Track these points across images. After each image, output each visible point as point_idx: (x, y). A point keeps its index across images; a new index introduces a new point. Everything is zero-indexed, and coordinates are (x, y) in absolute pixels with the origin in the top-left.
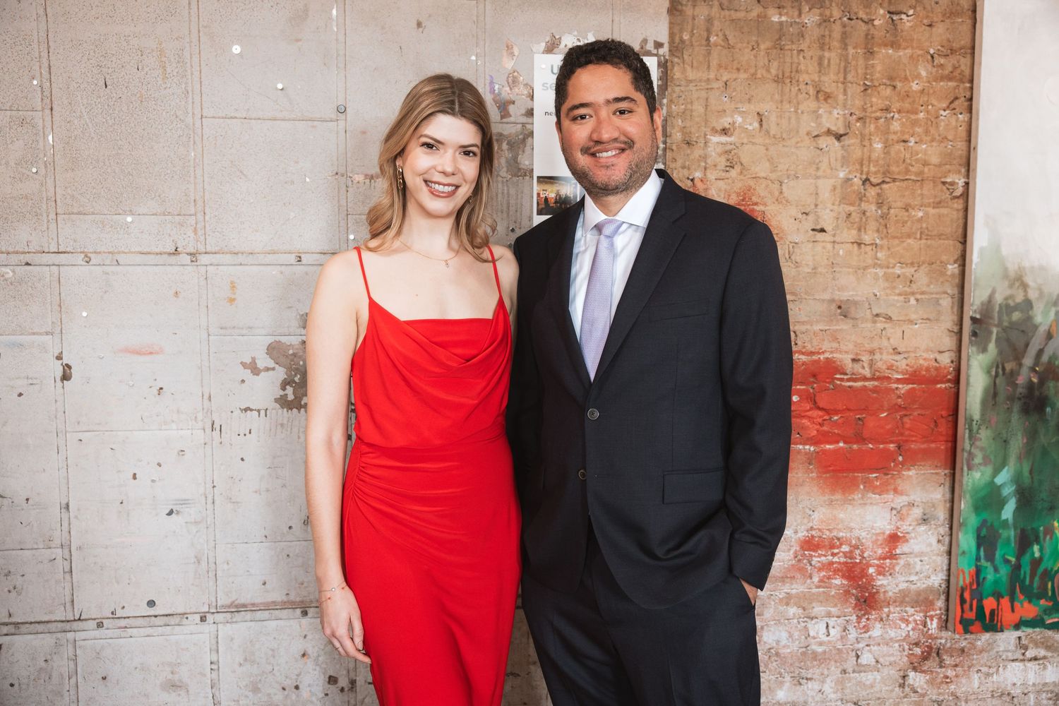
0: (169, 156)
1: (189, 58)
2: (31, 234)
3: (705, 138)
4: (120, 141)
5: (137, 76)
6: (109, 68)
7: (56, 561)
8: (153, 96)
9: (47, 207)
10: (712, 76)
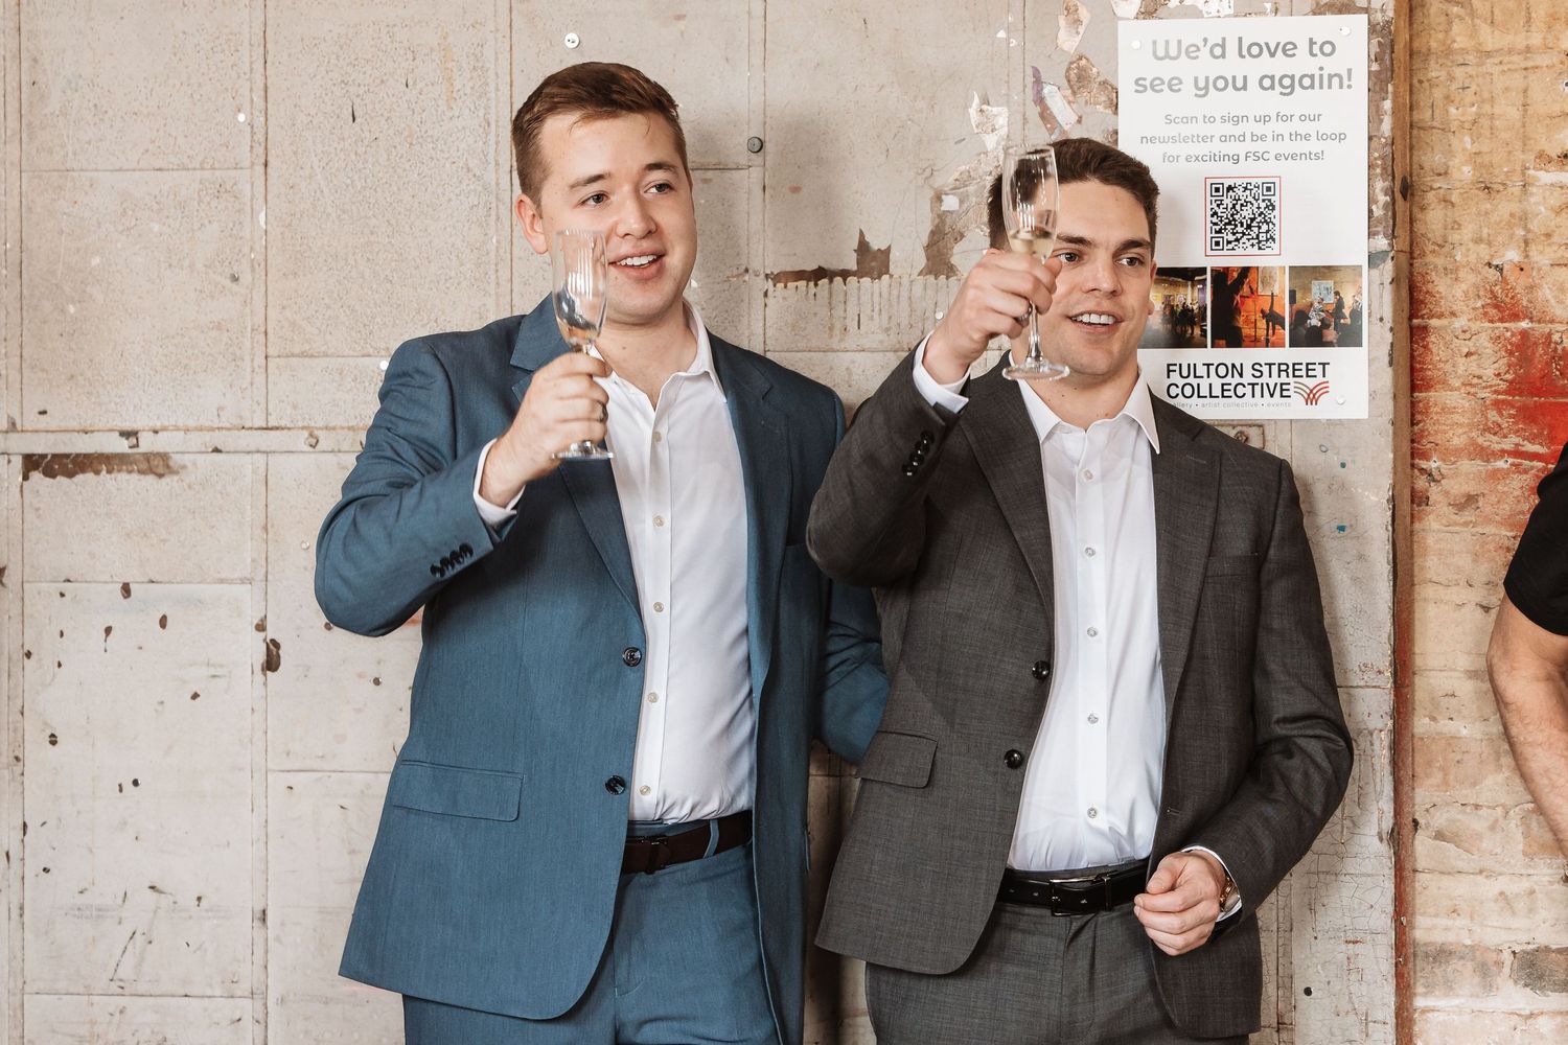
0: (453, 246)
1: (493, 61)
2: (224, 395)
3: (1524, 174)
4: (374, 220)
5: (404, 99)
6: (359, 85)
7: (241, 1022)
8: (430, 133)
9: (252, 343)
10: (1536, 40)
